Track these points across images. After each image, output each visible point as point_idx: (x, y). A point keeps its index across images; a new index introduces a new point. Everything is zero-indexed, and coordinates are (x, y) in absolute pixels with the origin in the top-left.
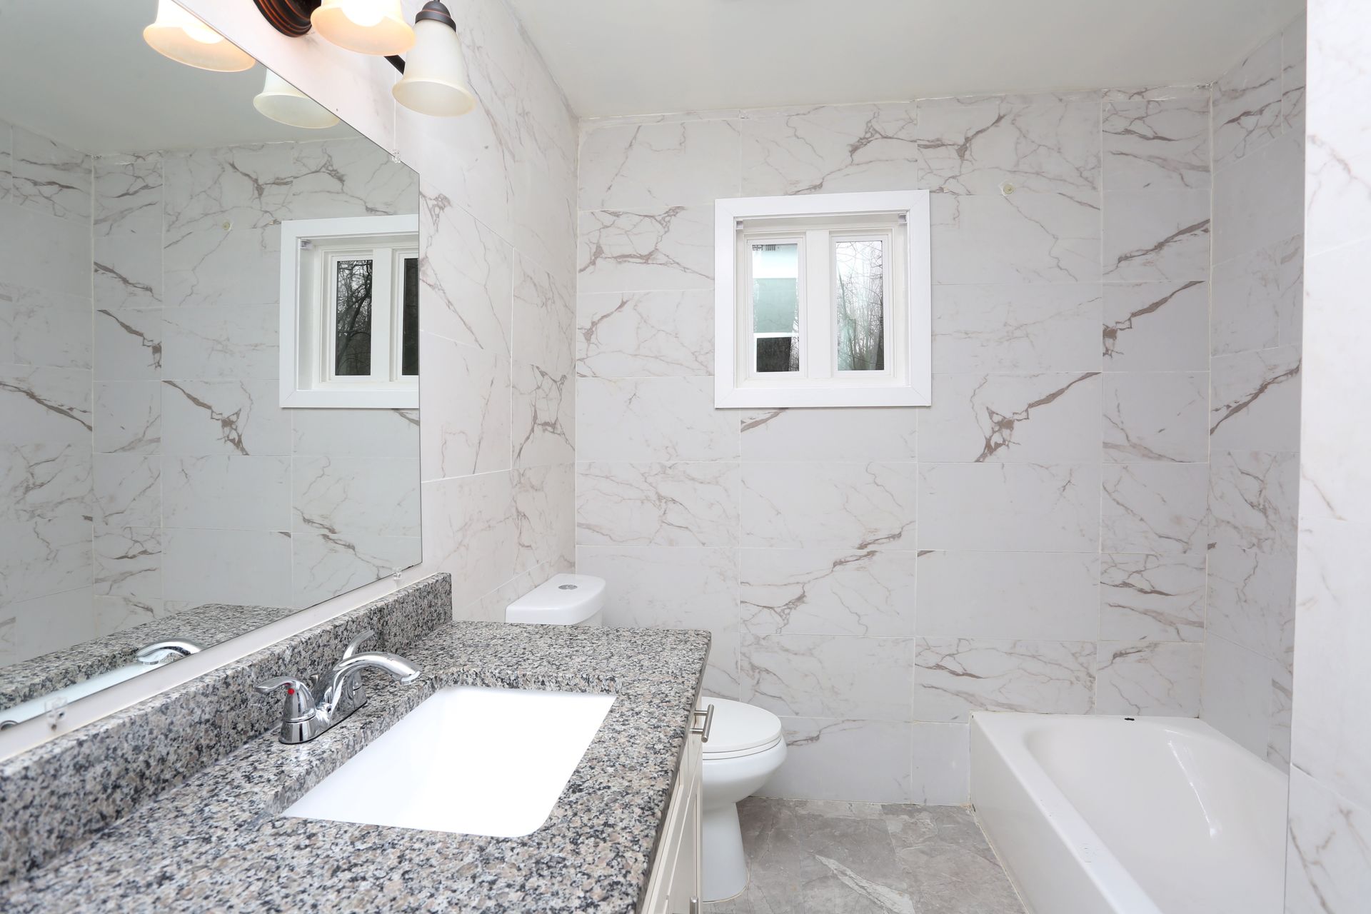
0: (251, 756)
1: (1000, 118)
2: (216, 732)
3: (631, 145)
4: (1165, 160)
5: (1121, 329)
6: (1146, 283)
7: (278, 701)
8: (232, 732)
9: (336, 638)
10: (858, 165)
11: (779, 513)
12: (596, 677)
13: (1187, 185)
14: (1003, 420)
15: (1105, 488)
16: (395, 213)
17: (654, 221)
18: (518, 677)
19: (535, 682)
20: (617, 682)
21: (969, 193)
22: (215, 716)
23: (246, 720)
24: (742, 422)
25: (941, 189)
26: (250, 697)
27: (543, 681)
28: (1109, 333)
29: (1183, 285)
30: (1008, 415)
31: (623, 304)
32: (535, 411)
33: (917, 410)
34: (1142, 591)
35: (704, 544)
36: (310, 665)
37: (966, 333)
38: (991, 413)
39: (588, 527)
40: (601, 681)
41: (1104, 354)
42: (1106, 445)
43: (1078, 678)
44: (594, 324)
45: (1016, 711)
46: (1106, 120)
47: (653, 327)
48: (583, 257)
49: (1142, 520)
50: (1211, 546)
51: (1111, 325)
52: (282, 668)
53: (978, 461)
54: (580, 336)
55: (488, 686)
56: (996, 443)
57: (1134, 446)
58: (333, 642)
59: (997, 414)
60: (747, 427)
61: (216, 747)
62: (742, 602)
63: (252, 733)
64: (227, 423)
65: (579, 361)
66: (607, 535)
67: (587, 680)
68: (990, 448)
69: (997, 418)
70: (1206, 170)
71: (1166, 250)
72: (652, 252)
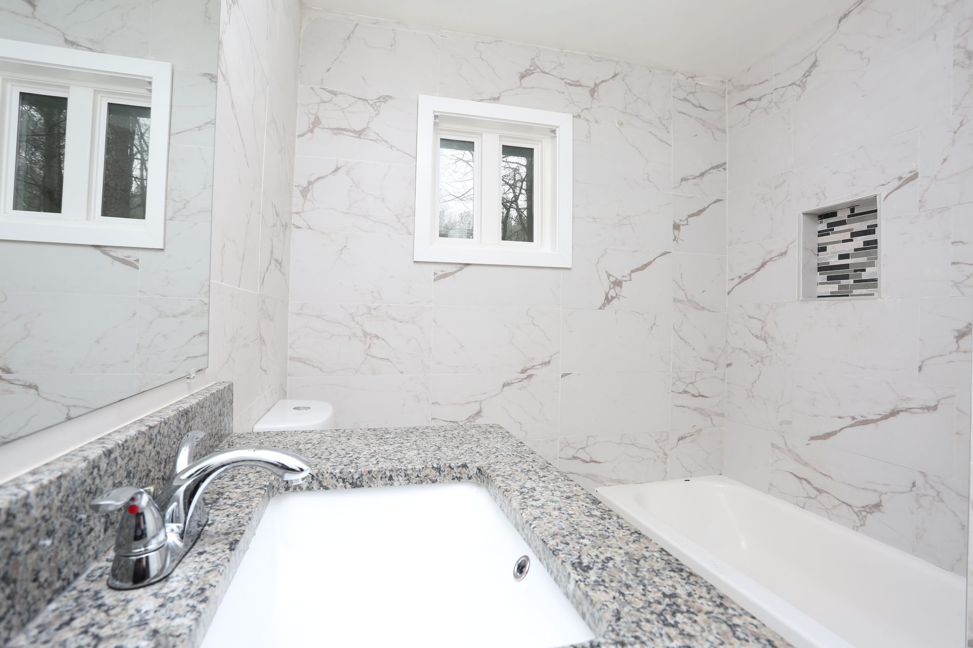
0: (72, 619)
1: (615, 75)
2: (8, 591)
3: (349, 38)
4: (705, 122)
5: (683, 225)
6: (695, 197)
7: (91, 530)
8: (32, 586)
10: (525, 88)
11: (462, 346)
13: (715, 139)
14: (616, 281)
15: (674, 328)
16: (102, 52)
17: (366, 103)
18: (362, 475)
19: (381, 478)
21: (596, 122)
22: (7, 564)
23: (52, 564)
24: (435, 274)
25: (579, 116)
26: (57, 527)
27: (391, 476)
28: (676, 227)
29: (714, 201)
30: (619, 278)
31: (337, 169)
32: (273, 244)
33: (562, 271)
34: (694, 396)
35: (402, 373)
36: (126, 477)
37: (594, 218)
38: (609, 275)
39: (300, 360)
41: (674, 240)
42: (675, 300)
43: (658, 457)
44: (310, 183)
45: (623, 484)
46: (674, 90)
47: (364, 191)
48: (302, 124)
49: (694, 349)
50: (729, 365)
51: (677, 221)
52: (97, 481)
53: (600, 308)
54: (296, 193)
56: (612, 297)
57: (690, 301)
59: (613, 276)
60: (439, 278)
61: (8, 617)
62: (433, 419)
63: (58, 585)
65: (295, 215)
66: (317, 367)
67: (439, 470)
68: (608, 300)
69: (612, 279)
70: (724, 132)
71: (705, 177)
72: (365, 129)
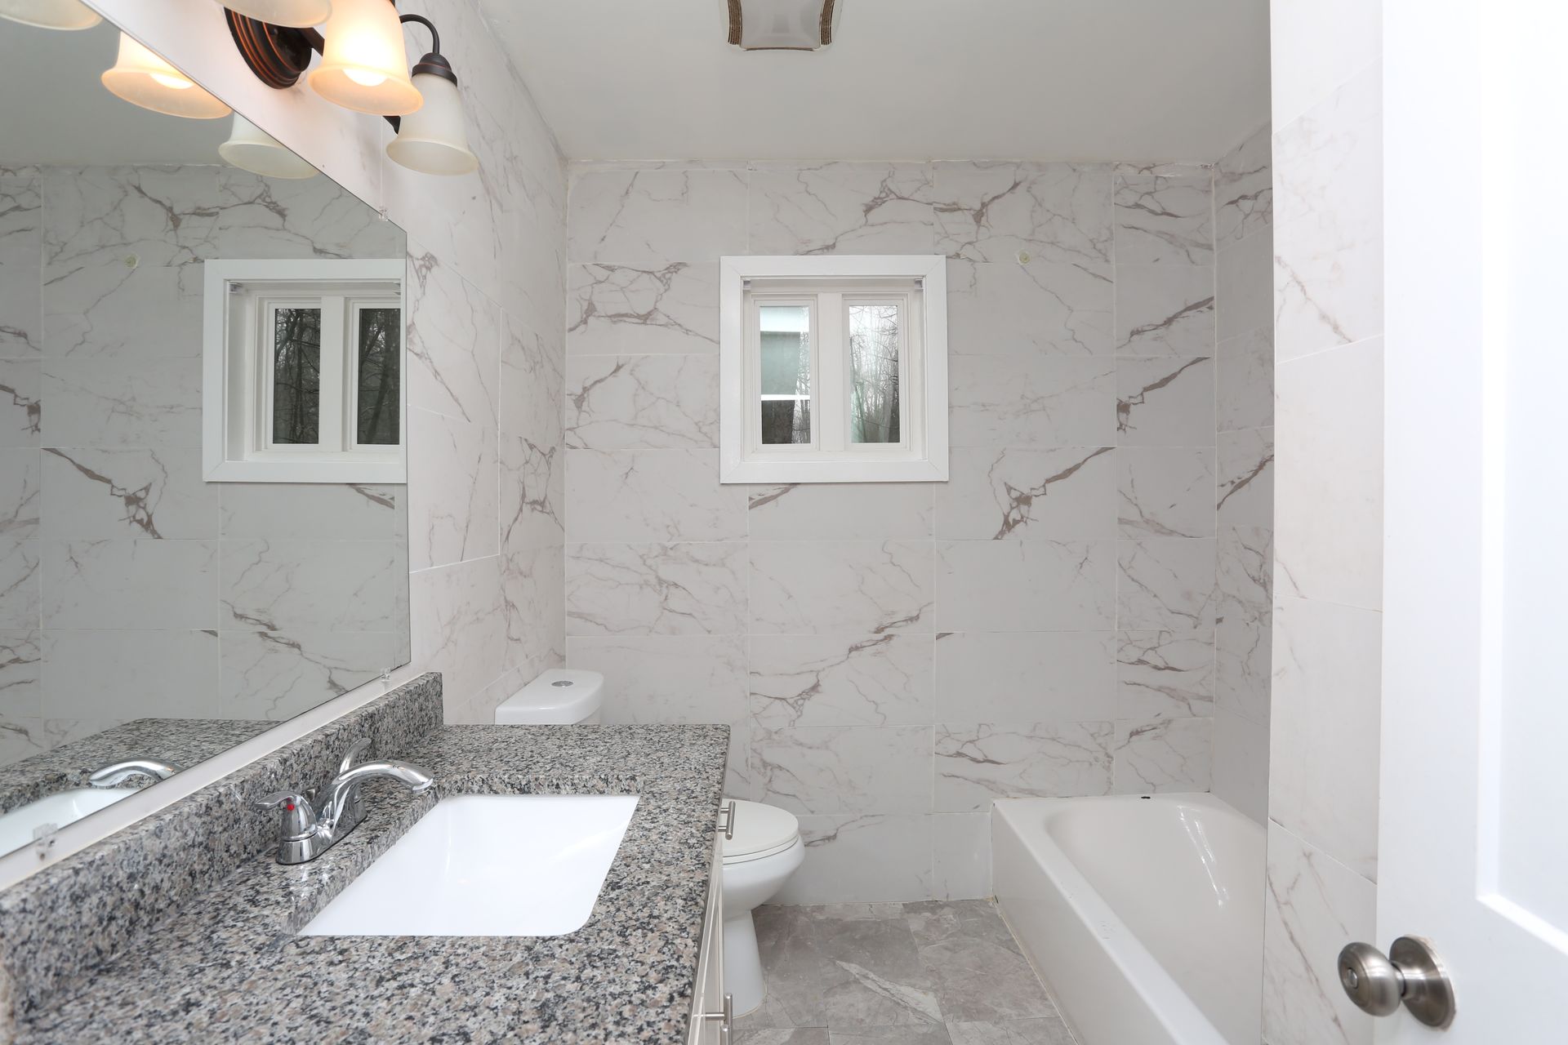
0: (248, 880)
1: (1016, 185)
2: (209, 856)
3: (627, 193)
4: (1172, 236)
5: (1134, 404)
6: (1156, 358)
7: (270, 819)
8: (225, 855)
9: (328, 748)
10: (872, 225)
11: (790, 597)
12: (616, 776)
13: (1193, 263)
14: (1020, 496)
15: (1120, 565)
16: (350, 257)
17: (653, 277)
18: (529, 782)
19: (548, 785)
20: (638, 780)
21: (986, 261)
22: (208, 838)
23: (239, 842)
24: (750, 499)
25: (958, 255)
26: (242, 816)
27: (558, 784)
28: (1123, 408)
29: (1190, 361)
30: (1026, 491)
31: (618, 368)
32: (524, 488)
33: (934, 485)
34: (1156, 668)
35: (709, 632)
36: (302, 779)
37: (983, 405)
38: (1009, 489)
39: (580, 616)
40: (621, 781)
41: (1118, 429)
42: (1121, 521)
43: (1096, 759)
44: (585, 389)
45: (1038, 796)
46: (1117, 193)
47: (652, 394)
48: (573, 314)
49: (1155, 596)
50: (1219, 621)
51: (1125, 399)
52: (275, 783)
53: (996, 538)
54: (569, 403)
55: (496, 793)
56: (1014, 520)
57: (1147, 522)
58: (325, 753)
59: (1015, 489)
60: (755, 504)
61: (210, 872)
62: (752, 694)
63: (244, 856)
64: (132, 500)
65: (569, 432)
66: (601, 624)
67: (606, 781)
68: (1008, 525)
69: (1014, 494)
70: (1210, 247)
71: (1174, 326)
72: (651, 311)
